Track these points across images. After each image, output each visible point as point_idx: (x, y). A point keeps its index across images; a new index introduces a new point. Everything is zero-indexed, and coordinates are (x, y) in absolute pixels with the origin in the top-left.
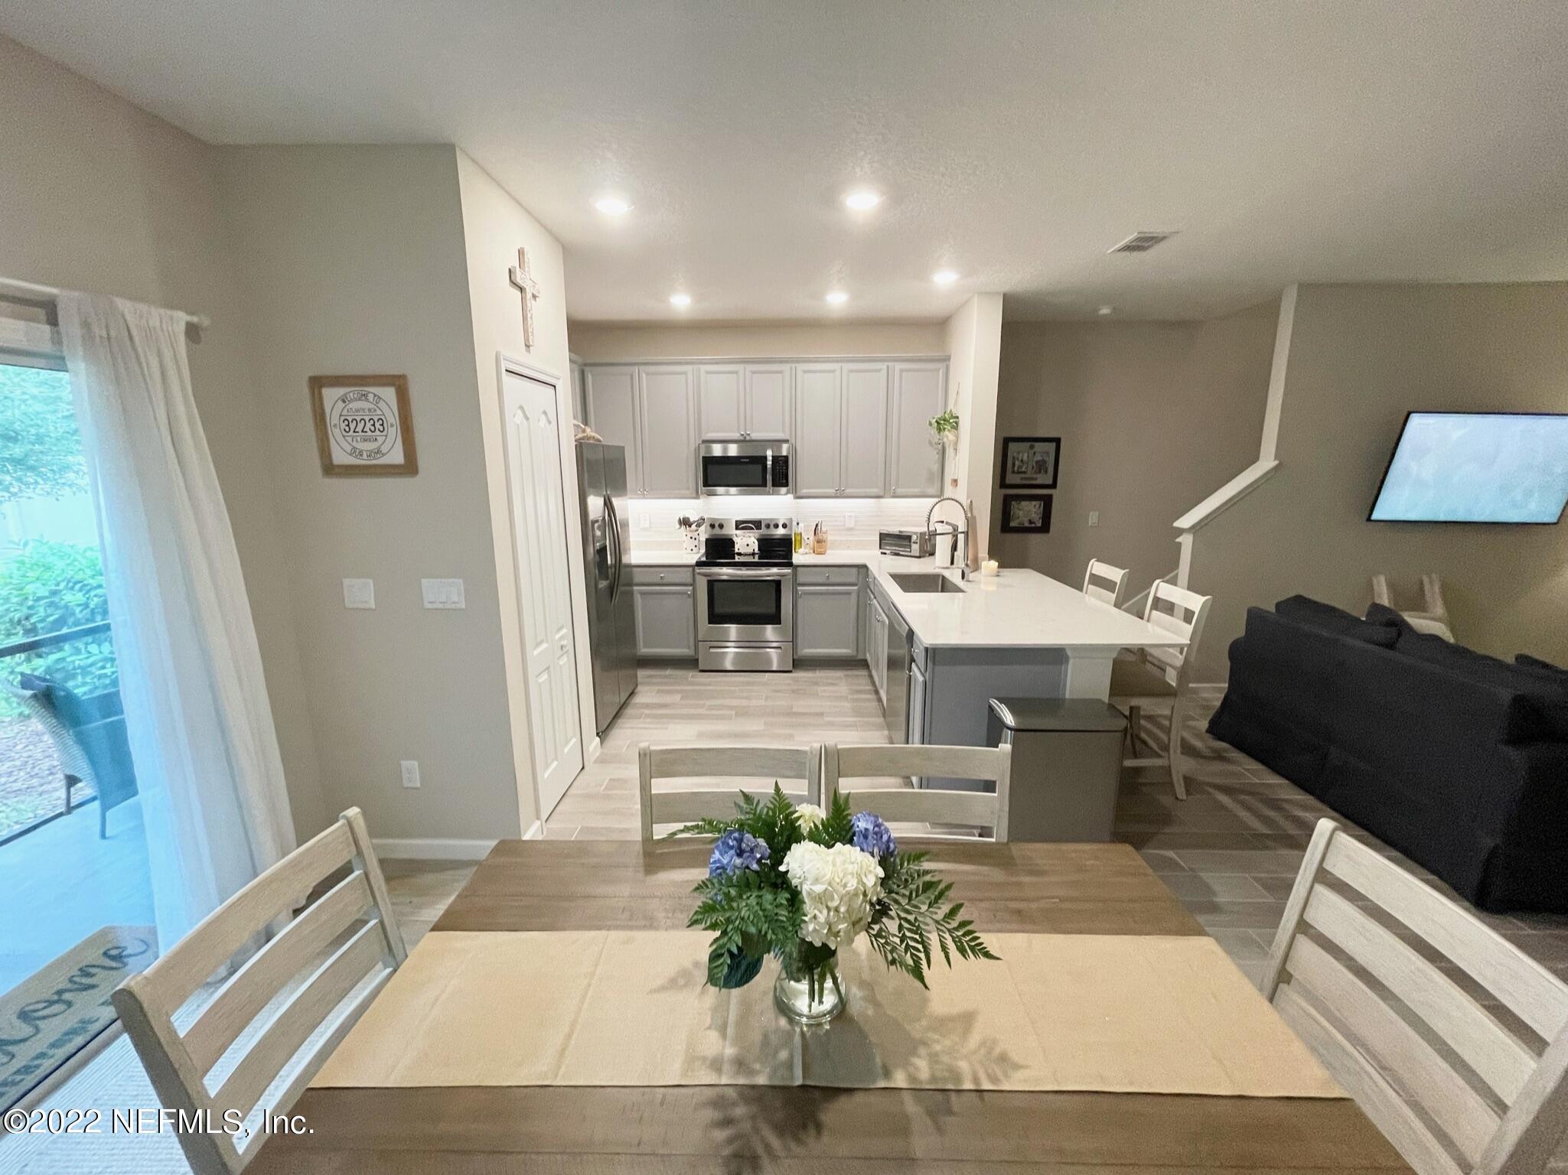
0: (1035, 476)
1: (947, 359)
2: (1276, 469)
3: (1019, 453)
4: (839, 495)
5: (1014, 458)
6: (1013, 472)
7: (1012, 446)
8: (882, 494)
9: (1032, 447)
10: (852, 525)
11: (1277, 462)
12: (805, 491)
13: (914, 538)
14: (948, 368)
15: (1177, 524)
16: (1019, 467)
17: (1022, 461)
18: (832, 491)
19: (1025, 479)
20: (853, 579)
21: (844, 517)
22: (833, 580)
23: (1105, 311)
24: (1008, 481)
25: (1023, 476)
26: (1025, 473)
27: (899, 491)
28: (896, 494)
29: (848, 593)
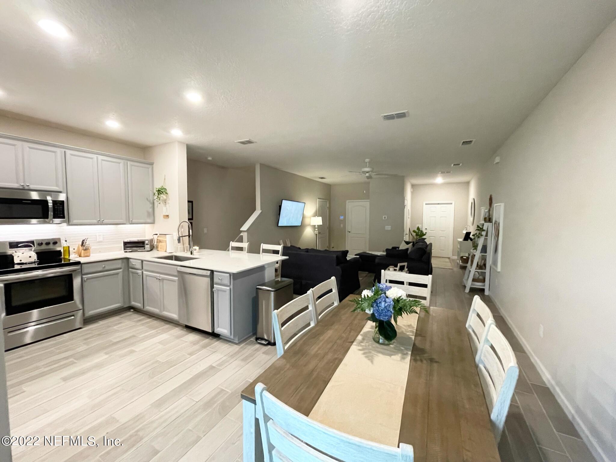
1: (152, 164)
2: (261, 213)
4: (100, 223)
8: (125, 222)
10: (101, 239)
11: (261, 211)
12: (75, 221)
13: (147, 242)
14: (153, 168)
15: (241, 229)
18: (95, 221)
20: (119, 266)
21: (96, 235)
22: (107, 268)
23: (210, 158)
27: (134, 221)
28: (133, 223)
29: (117, 274)
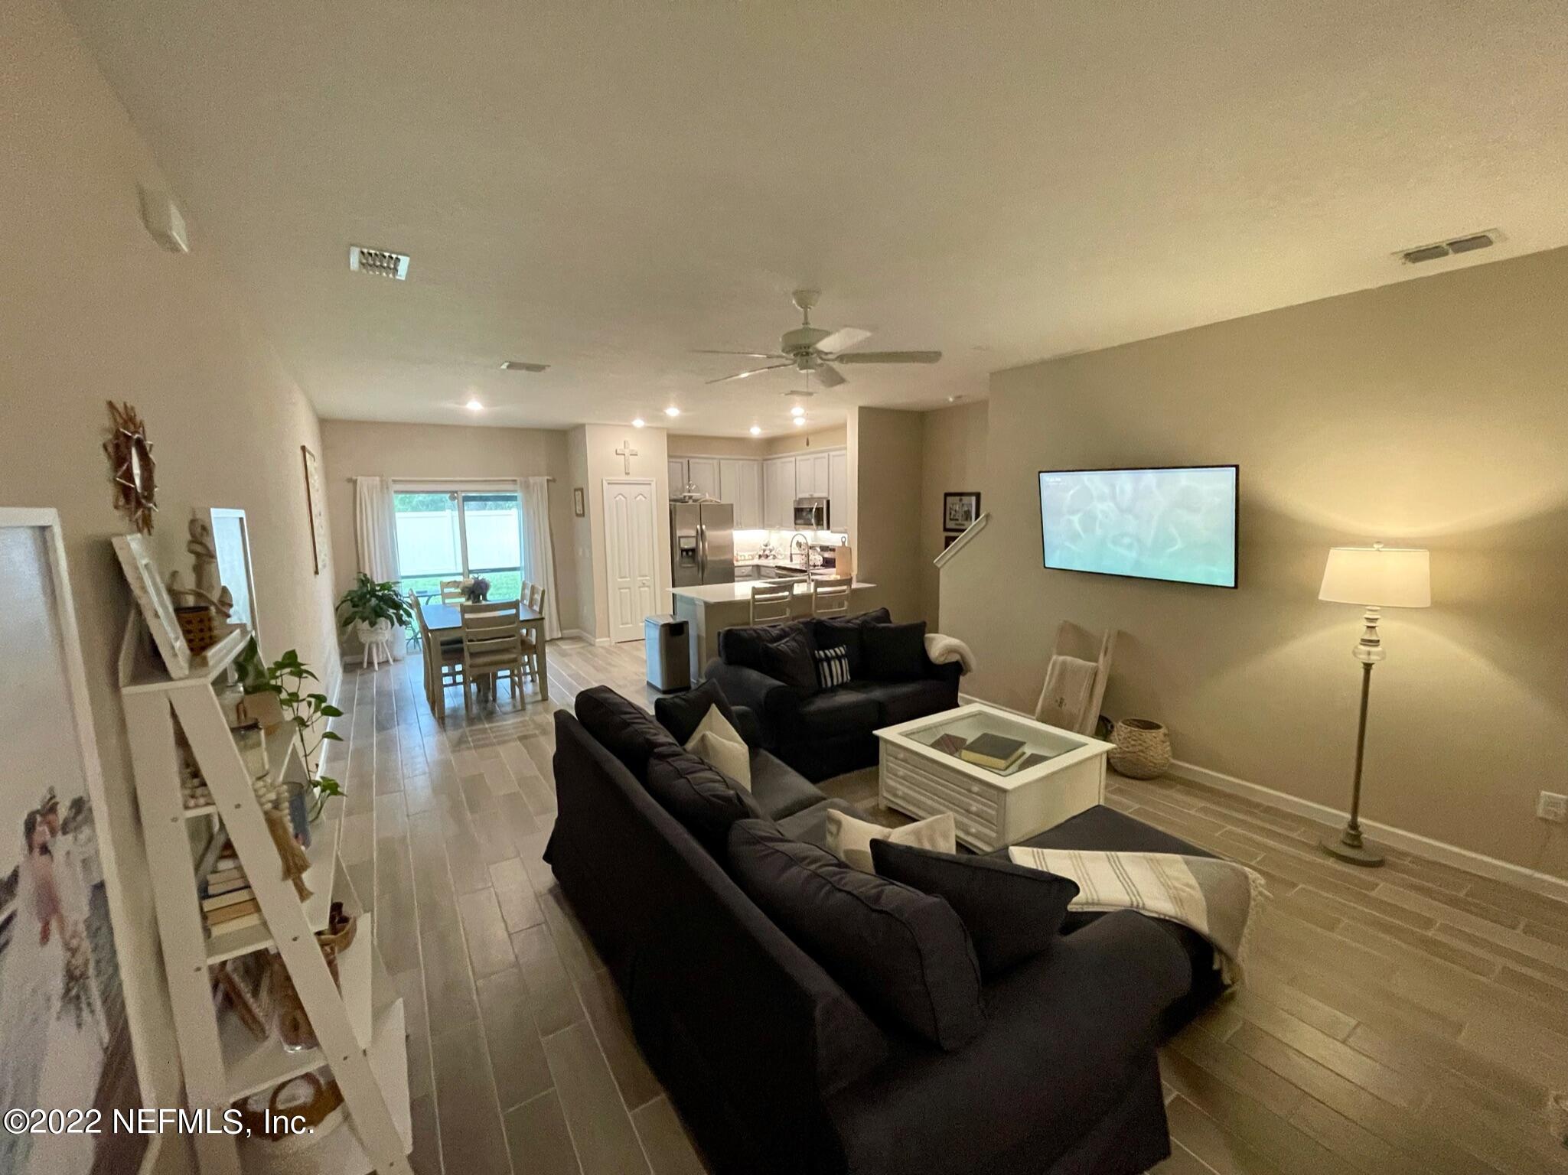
0: (963, 522)
3: (953, 505)
5: (950, 508)
6: (951, 519)
7: (950, 499)
9: (961, 500)
16: (954, 515)
17: (956, 511)
19: (957, 524)
24: (948, 527)
25: (957, 522)
26: (957, 520)
